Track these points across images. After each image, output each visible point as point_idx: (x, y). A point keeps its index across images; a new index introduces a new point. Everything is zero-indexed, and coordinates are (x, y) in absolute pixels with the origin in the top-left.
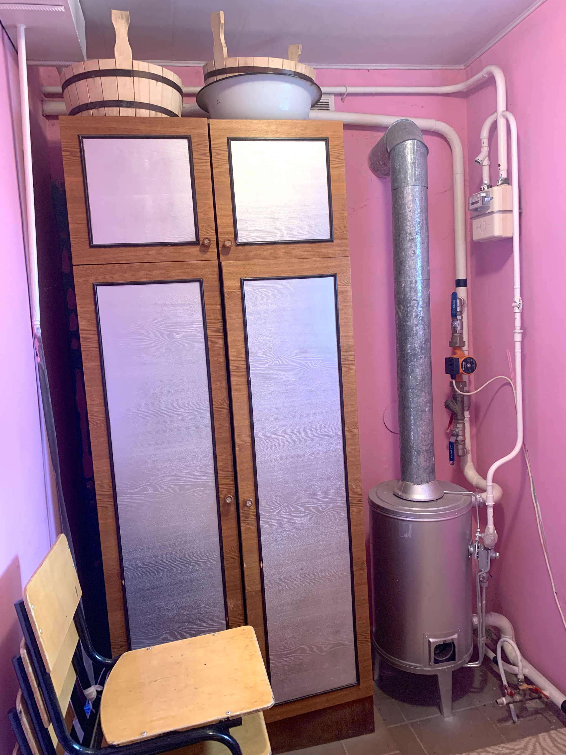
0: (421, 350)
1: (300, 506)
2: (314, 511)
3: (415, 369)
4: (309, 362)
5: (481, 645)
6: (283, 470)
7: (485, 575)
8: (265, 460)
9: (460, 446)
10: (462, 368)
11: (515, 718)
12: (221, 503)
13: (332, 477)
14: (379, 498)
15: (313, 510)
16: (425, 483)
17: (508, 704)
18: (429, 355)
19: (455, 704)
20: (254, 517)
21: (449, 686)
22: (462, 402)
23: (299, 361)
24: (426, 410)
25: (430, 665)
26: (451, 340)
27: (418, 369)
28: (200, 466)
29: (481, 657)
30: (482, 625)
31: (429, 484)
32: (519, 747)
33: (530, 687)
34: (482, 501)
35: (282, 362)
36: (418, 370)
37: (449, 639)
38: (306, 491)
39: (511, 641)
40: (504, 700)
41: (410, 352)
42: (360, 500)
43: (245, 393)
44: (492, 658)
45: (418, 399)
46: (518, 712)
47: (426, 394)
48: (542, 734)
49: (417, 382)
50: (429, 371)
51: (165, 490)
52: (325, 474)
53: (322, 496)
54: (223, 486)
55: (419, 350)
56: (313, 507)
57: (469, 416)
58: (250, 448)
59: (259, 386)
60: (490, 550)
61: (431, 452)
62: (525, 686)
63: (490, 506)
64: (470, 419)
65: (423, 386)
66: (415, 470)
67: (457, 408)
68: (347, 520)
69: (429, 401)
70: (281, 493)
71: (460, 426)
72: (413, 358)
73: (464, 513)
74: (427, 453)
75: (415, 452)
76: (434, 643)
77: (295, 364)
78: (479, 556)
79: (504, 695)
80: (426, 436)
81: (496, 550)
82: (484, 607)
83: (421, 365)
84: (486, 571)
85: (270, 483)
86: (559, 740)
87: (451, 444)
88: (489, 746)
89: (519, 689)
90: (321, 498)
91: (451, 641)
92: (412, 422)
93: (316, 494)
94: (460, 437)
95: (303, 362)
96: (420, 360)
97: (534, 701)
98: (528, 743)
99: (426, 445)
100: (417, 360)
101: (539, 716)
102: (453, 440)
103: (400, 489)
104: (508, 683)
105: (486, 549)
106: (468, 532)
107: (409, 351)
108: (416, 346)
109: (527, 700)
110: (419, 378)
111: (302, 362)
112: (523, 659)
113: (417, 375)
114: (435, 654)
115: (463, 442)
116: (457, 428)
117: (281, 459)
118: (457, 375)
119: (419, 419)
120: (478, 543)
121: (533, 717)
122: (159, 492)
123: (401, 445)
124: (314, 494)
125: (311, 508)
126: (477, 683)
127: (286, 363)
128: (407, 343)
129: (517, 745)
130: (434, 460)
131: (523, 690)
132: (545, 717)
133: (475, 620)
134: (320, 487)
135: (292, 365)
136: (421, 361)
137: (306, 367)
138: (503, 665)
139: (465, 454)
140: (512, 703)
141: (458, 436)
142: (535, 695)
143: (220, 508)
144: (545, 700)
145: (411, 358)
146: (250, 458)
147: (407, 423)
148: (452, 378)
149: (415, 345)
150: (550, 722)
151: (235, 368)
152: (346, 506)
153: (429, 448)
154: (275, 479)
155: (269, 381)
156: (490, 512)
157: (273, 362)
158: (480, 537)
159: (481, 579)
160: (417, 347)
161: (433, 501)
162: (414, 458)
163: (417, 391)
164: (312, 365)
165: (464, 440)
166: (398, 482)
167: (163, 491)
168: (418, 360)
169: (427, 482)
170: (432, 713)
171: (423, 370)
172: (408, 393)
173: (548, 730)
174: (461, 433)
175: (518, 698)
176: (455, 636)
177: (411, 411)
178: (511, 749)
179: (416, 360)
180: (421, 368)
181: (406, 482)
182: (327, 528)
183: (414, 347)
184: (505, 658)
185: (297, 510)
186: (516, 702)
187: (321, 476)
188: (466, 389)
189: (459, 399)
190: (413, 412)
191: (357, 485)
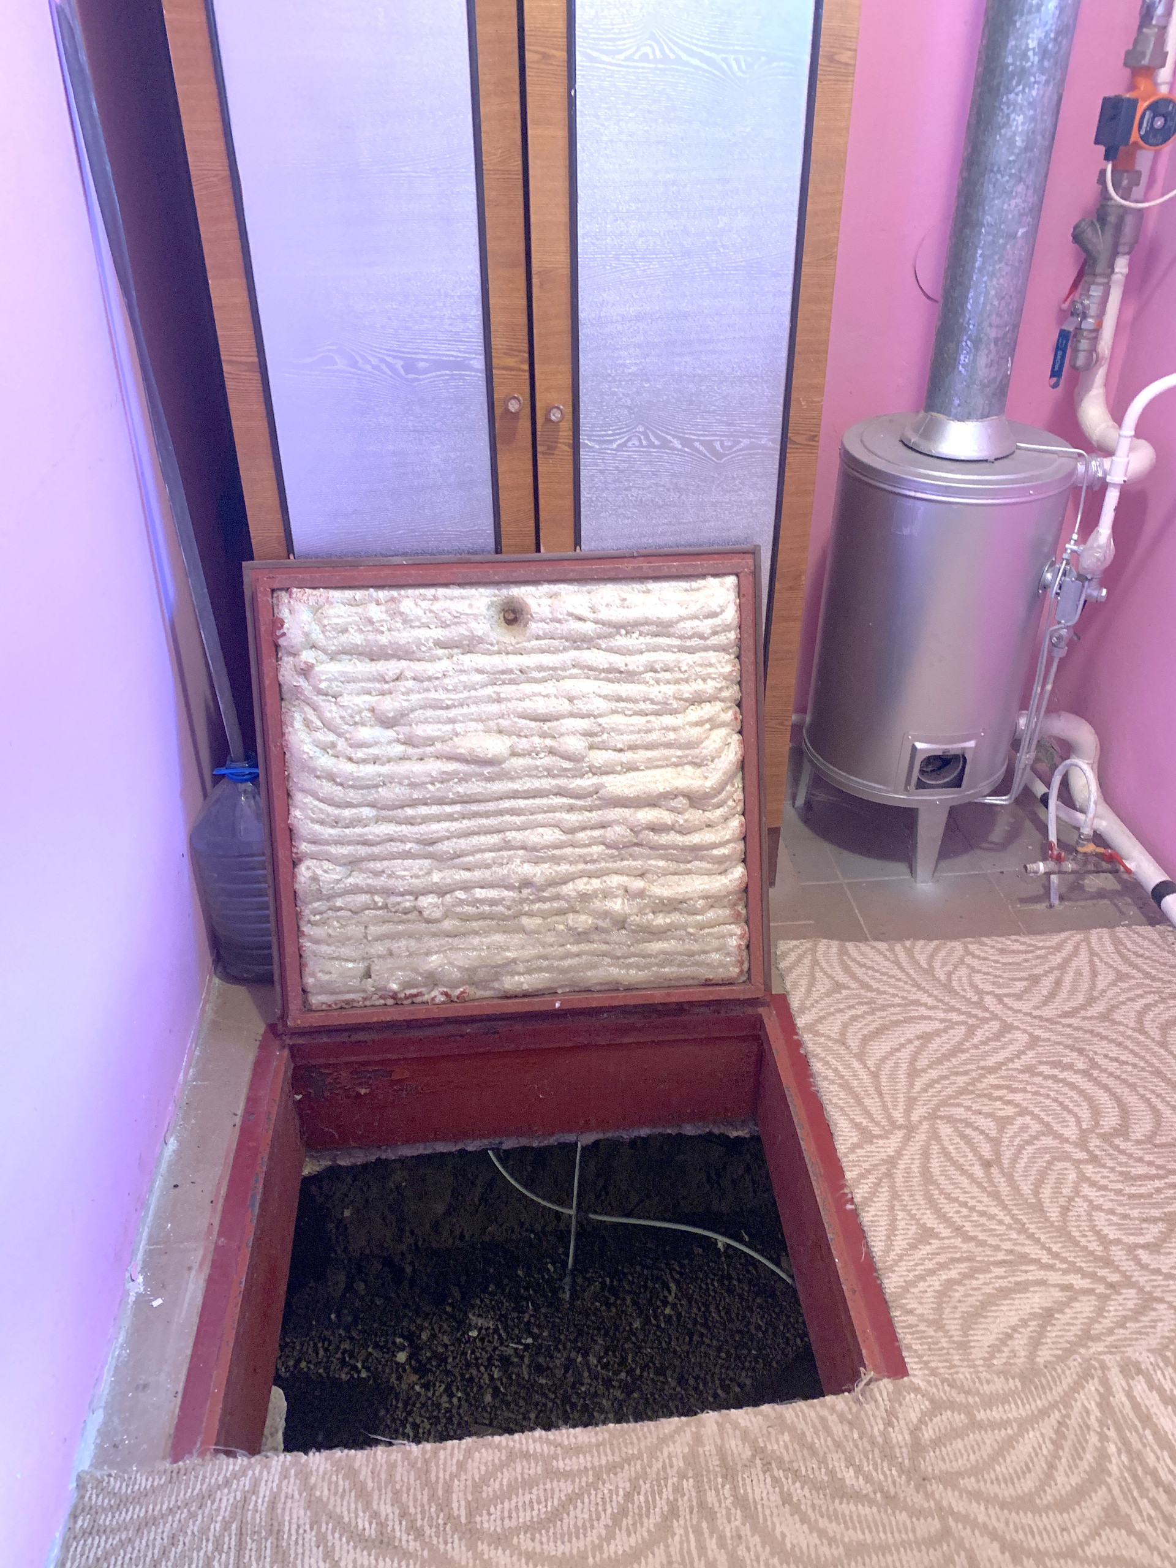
0: (1041, 61)
1: (674, 436)
2: (705, 451)
3: (1012, 116)
4: (732, 57)
5: (1022, 766)
6: (639, 346)
7: (1064, 632)
8: (600, 317)
9: (1084, 344)
10: (1140, 128)
11: (1055, 901)
12: (498, 411)
13: (756, 376)
14: (866, 447)
15: (702, 448)
16: (977, 420)
17: (1048, 874)
18: (1059, 76)
19: (944, 864)
20: (566, 448)
21: (940, 831)
22: (1119, 227)
23: (707, 53)
24: (1019, 234)
25: (906, 790)
26: (1131, 47)
27: (1022, 117)
28: (450, 318)
29: (1017, 788)
30: (1033, 734)
31: (986, 422)
32: (1048, 944)
33: (1101, 850)
34: (1100, 474)
35: (662, 51)
36: (1020, 119)
37: (954, 748)
38: (691, 403)
39: (1085, 767)
40: (1041, 867)
41: (1012, 64)
42: (813, 438)
43: (562, 134)
44: (1039, 795)
45: (1004, 203)
46: (1063, 890)
47: (1027, 188)
48: (1099, 930)
49: (1013, 153)
50: (1049, 123)
51: (374, 367)
52: (740, 368)
53: (725, 419)
54: (504, 372)
55: (1036, 59)
56: (702, 442)
57: (1125, 270)
58: (566, 281)
59: (598, 117)
60: (1090, 580)
61: (1009, 345)
62: (1090, 848)
63: (1114, 485)
64: (1128, 277)
65: (1026, 166)
66: (960, 386)
67: (1100, 243)
68: (776, 480)
69: (1031, 210)
70: (632, 400)
71: (1096, 292)
72: (1014, 83)
73: (1051, 493)
74: (996, 344)
75: (969, 343)
76: (921, 750)
77: (695, 62)
78: (1062, 593)
79: (1044, 859)
80: (1003, 303)
81: (1102, 584)
82: (1047, 696)
83: (1032, 105)
84: (1069, 624)
85: (610, 375)
86: (1129, 944)
87: (1064, 336)
88: (988, 936)
89: (1077, 852)
90: (722, 422)
91: (959, 752)
92: (977, 265)
93: (714, 411)
94: (1090, 320)
95: (718, 58)
96: (1031, 88)
97: (1102, 874)
98: (1064, 941)
99: (997, 327)
100: (1024, 89)
101: (1106, 901)
102: (1070, 327)
103: (916, 430)
104: (1058, 840)
105: (1081, 578)
106: (1050, 539)
107: (1010, 60)
108: (1031, 46)
109: (1090, 872)
110: (1019, 142)
111: (713, 55)
112: (1101, 801)
113: (1015, 134)
114: (922, 772)
115: (1094, 335)
116: (1089, 297)
117: (639, 318)
118: (1122, 148)
119: (996, 257)
120: (1067, 564)
121: (1090, 902)
122: (360, 369)
123: (939, 323)
124: (709, 412)
125: (697, 444)
126: (998, 834)
127: (672, 56)
128: (1008, 37)
129: (1043, 941)
130: (1009, 365)
131: (1085, 854)
132: (1116, 905)
133: (1022, 722)
134: (724, 398)
135: (687, 64)
136: (1034, 93)
137: (724, 72)
138: (1057, 808)
139: (1091, 364)
140: (1054, 873)
141: (1084, 316)
142: (1105, 865)
143: (494, 424)
144: (1126, 876)
145: (1010, 80)
146: (565, 308)
147: (963, 266)
148: (1107, 157)
149: (1029, 41)
150: (1121, 912)
151: (537, 57)
152: (778, 447)
153: (1005, 334)
154: (620, 365)
155: (624, 104)
156: (1112, 498)
157: (637, 50)
158: (1073, 551)
159: (1054, 640)
160: (1034, 49)
161: (986, 461)
162: (962, 357)
163: (1007, 178)
164: (740, 67)
165: (1098, 329)
166: (918, 412)
167: (369, 368)
168: (1027, 90)
169: (983, 417)
170: (894, 872)
171: (1033, 119)
172: (982, 184)
173: (1111, 925)
174: (1093, 311)
175: (1069, 866)
176: (971, 744)
177: (981, 233)
178: (1031, 945)
179: (1021, 87)
180: (1032, 112)
181: (934, 414)
182: (729, 492)
183: (1023, 47)
184: (1067, 796)
185: (665, 444)
186: (1065, 873)
187: (728, 370)
188: (1138, 192)
189: (1112, 219)
190: (985, 236)
191: (813, 402)
